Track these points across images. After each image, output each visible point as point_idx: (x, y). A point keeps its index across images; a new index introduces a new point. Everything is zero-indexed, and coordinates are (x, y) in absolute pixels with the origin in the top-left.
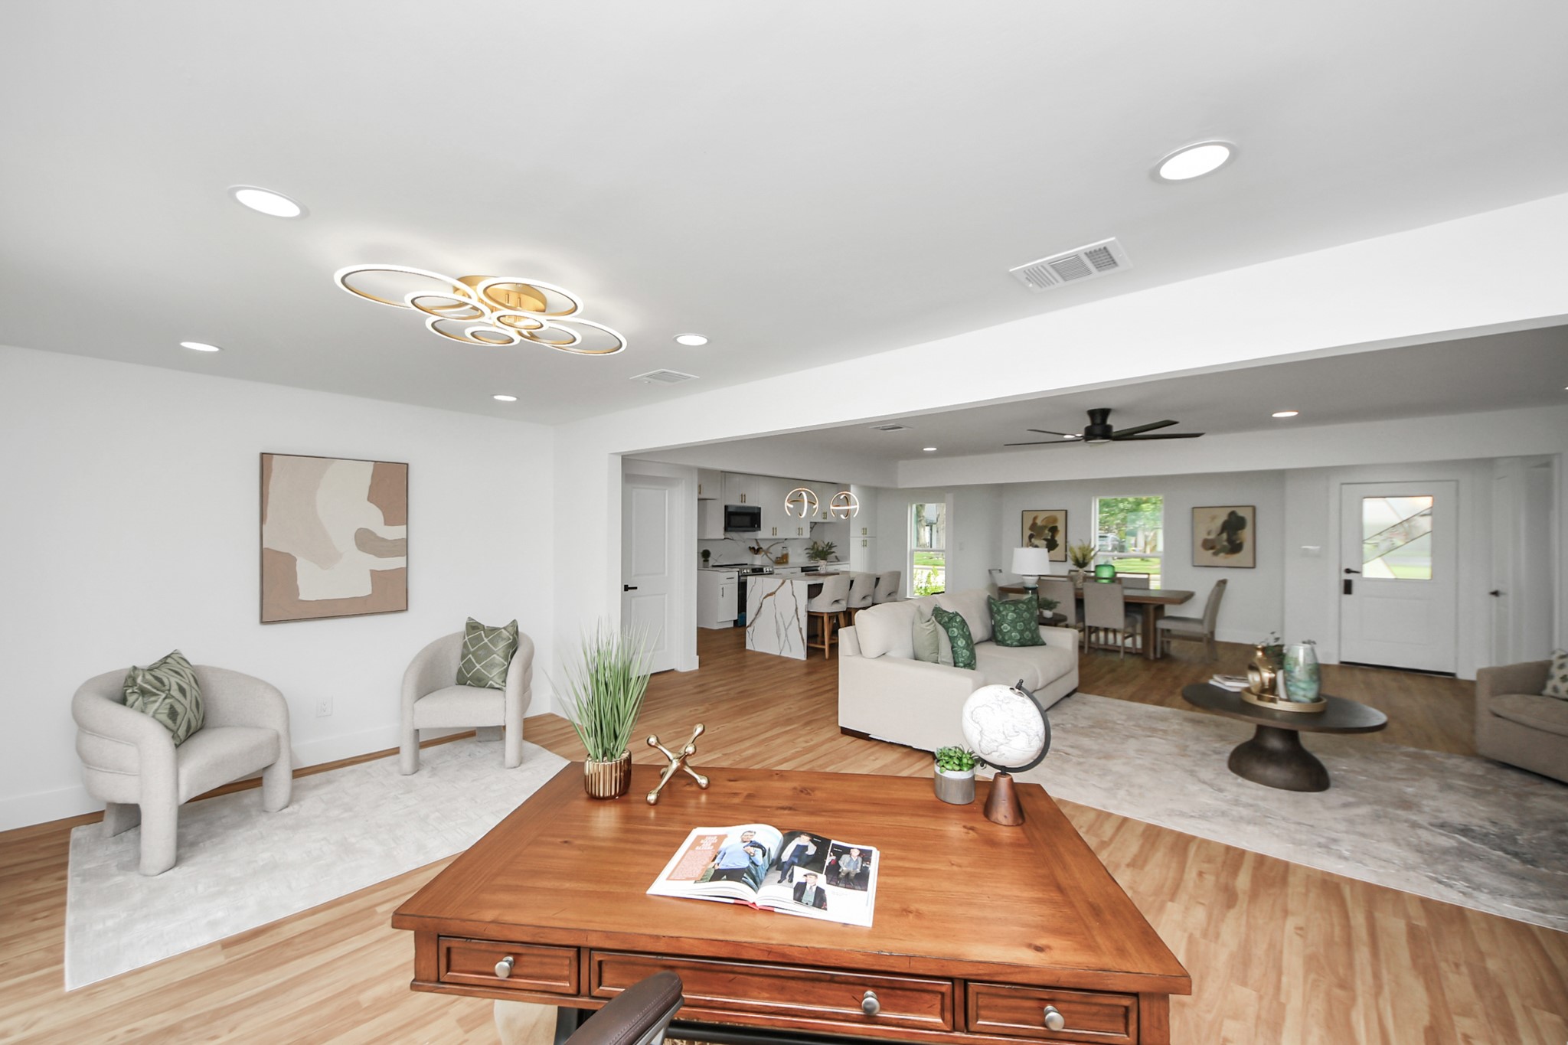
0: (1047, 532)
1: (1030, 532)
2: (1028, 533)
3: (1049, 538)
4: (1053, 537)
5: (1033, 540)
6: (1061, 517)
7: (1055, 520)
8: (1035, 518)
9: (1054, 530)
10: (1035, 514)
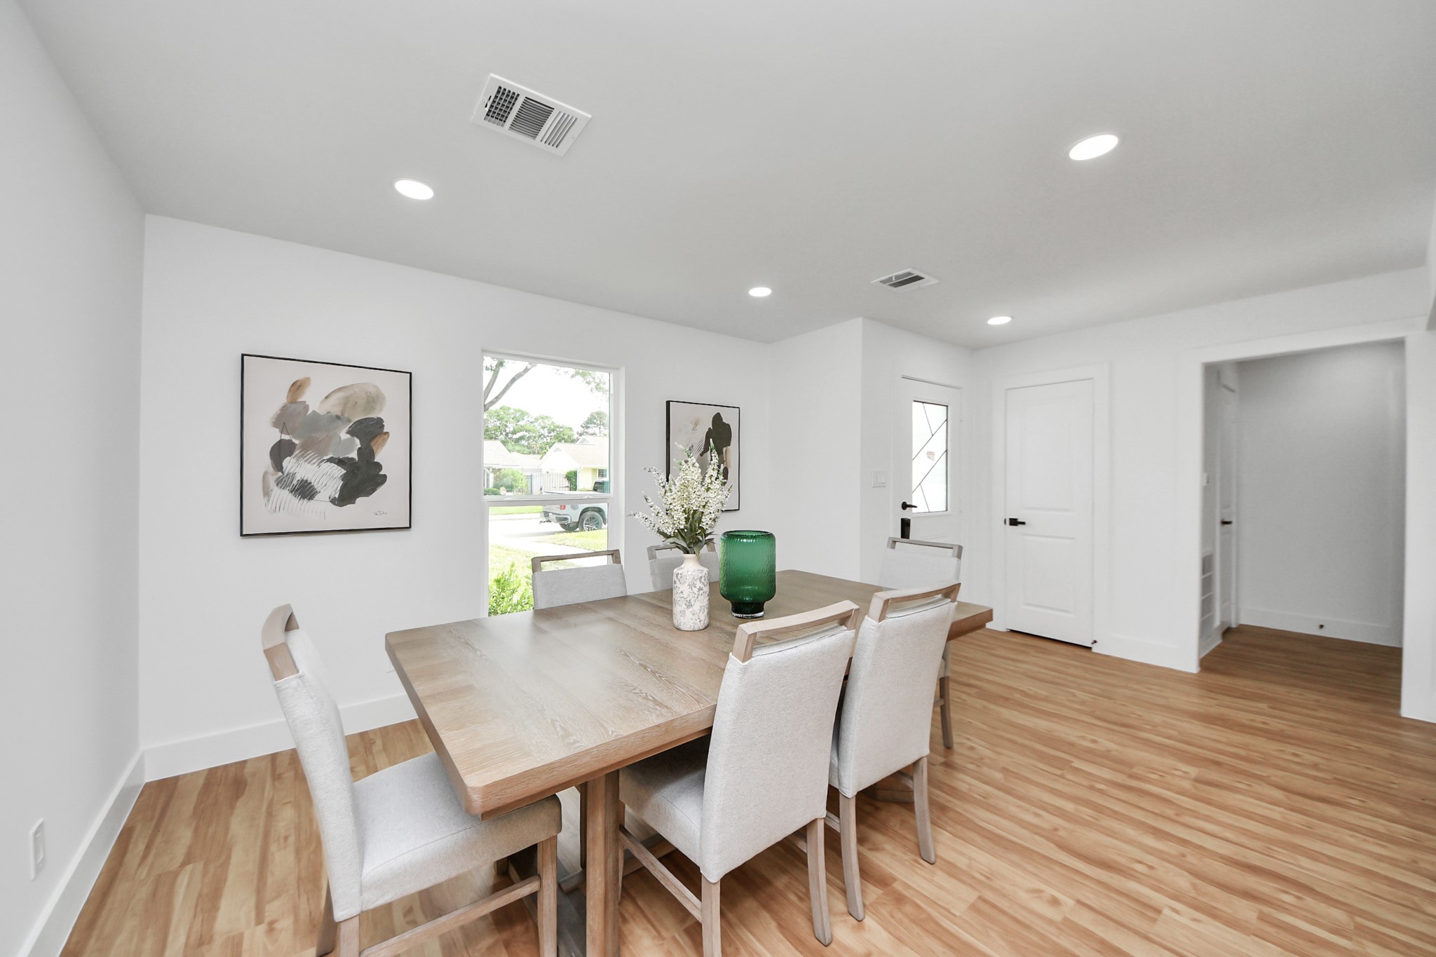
0: (344, 435)
1: (275, 436)
2: (265, 436)
3: (354, 455)
4: (367, 453)
5: (288, 463)
6: (393, 389)
7: (374, 400)
8: (297, 387)
9: (370, 431)
10: (299, 371)
